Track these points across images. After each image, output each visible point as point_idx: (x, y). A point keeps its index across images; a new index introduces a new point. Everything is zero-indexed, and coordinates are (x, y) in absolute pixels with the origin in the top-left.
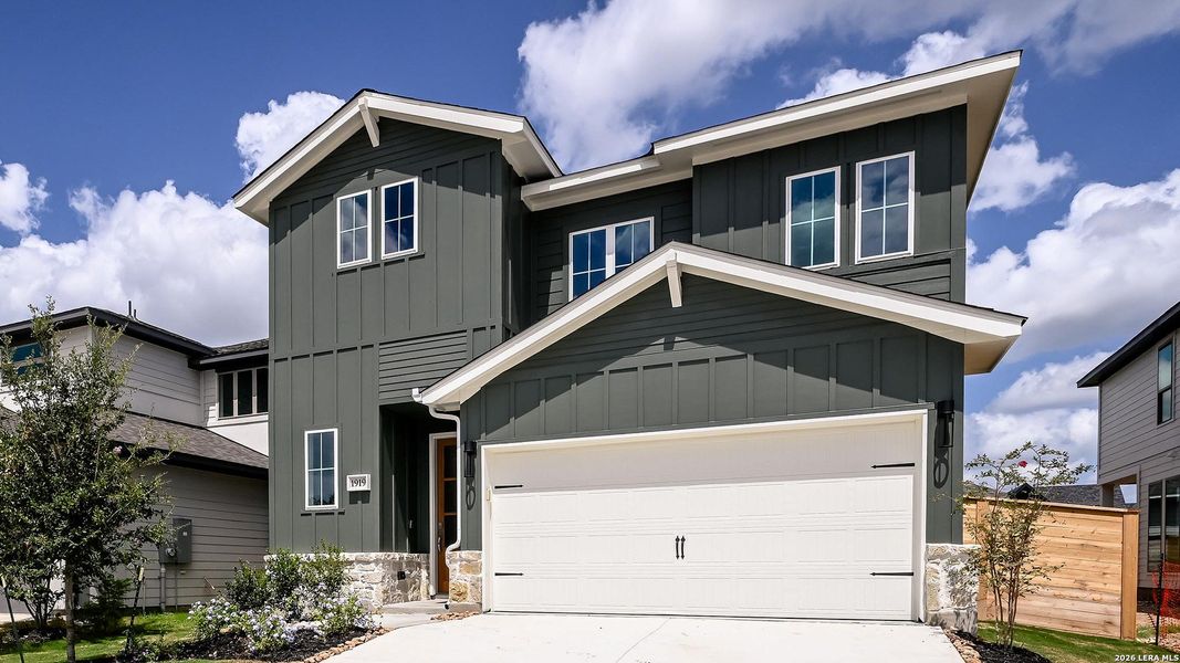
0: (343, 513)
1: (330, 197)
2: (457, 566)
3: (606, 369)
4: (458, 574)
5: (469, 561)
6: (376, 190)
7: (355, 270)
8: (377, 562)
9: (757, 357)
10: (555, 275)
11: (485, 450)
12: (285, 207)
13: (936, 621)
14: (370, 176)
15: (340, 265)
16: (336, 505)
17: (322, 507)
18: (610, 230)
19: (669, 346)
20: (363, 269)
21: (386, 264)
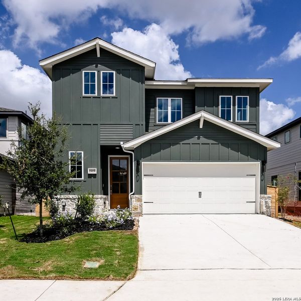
0: (85, 181)
1: (79, 70)
2: (134, 200)
3: (181, 143)
4: (135, 202)
5: (139, 198)
6: (99, 72)
7: (90, 97)
8: (101, 198)
9: (222, 144)
10: (152, 110)
11: (143, 163)
12: (60, 69)
13: (263, 213)
14: (97, 66)
15: (84, 94)
16: (83, 178)
17: (76, 179)
18: (170, 99)
19: (199, 138)
20: (93, 97)
21: (103, 98)
